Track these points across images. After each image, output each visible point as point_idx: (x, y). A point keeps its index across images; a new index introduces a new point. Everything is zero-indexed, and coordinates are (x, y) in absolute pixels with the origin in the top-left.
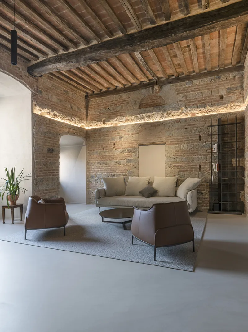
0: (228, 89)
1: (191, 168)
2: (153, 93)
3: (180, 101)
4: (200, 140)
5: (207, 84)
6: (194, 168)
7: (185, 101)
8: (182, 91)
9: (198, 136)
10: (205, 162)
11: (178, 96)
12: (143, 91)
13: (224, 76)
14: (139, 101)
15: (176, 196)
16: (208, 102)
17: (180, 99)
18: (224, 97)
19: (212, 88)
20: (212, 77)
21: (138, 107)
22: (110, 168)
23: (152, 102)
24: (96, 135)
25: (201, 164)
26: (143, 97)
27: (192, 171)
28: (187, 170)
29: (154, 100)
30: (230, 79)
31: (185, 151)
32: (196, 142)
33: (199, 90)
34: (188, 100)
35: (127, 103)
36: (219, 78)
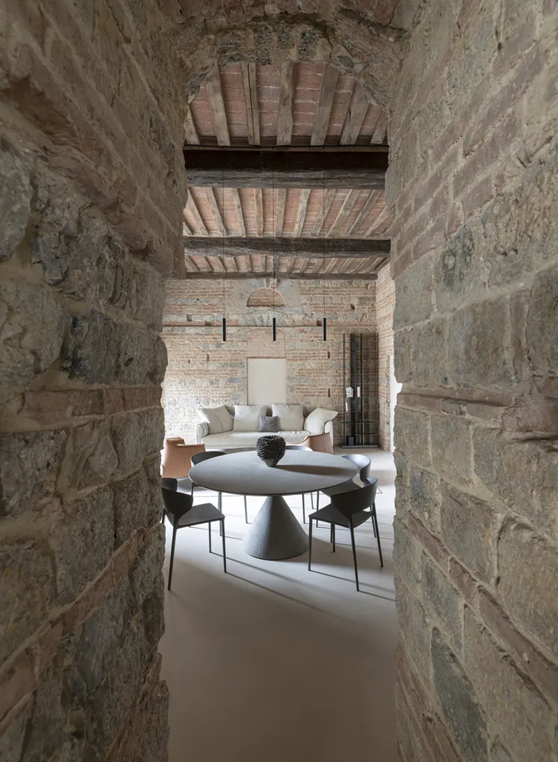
0: (360, 299)
1: (319, 392)
2: (267, 287)
3: (305, 304)
4: (329, 357)
5: (337, 288)
6: (321, 392)
7: (311, 305)
8: (307, 291)
9: (327, 352)
10: (335, 386)
11: (302, 297)
12: (254, 281)
13: (355, 282)
14: (248, 295)
15: (303, 429)
16: (338, 311)
17: (304, 301)
18: (356, 307)
19: (343, 295)
20: (343, 281)
21: (246, 303)
22: (202, 390)
23: (266, 299)
24: (175, 338)
25: (331, 388)
26: (252, 290)
27: (320, 396)
28: (314, 395)
29: (268, 296)
30: (363, 287)
31: (311, 370)
32: (325, 360)
33: (328, 294)
34: (314, 304)
35: (229, 295)
36: (351, 283)
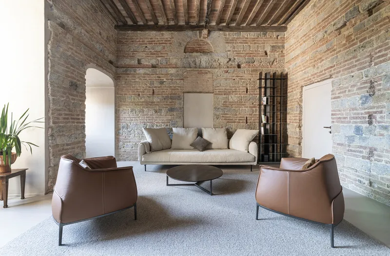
0: (273, 47)
1: (239, 120)
2: (200, 37)
3: (229, 51)
4: (247, 92)
5: (254, 38)
6: (241, 120)
7: (233, 51)
8: (230, 40)
9: (245, 88)
10: (252, 115)
11: (227, 45)
12: (190, 33)
13: (269, 34)
14: (185, 44)
15: (229, 148)
16: (255, 56)
17: (229, 48)
18: (269, 53)
19: (258, 43)
20: (259, 33)
21: (183, 51)
22: (149, 117)
23: (199, 47)
24: (128, 77)
25: (248, 116)
26: (189, 40)
27: (240, 122)
28: (235, 122)
29: (200, 45)
30: (275, 38)
31: (233, 102)
32: (244, 94)
33: (247, 43)
34: (236, 51)
35: (170, 43)
36: (265, 35)
